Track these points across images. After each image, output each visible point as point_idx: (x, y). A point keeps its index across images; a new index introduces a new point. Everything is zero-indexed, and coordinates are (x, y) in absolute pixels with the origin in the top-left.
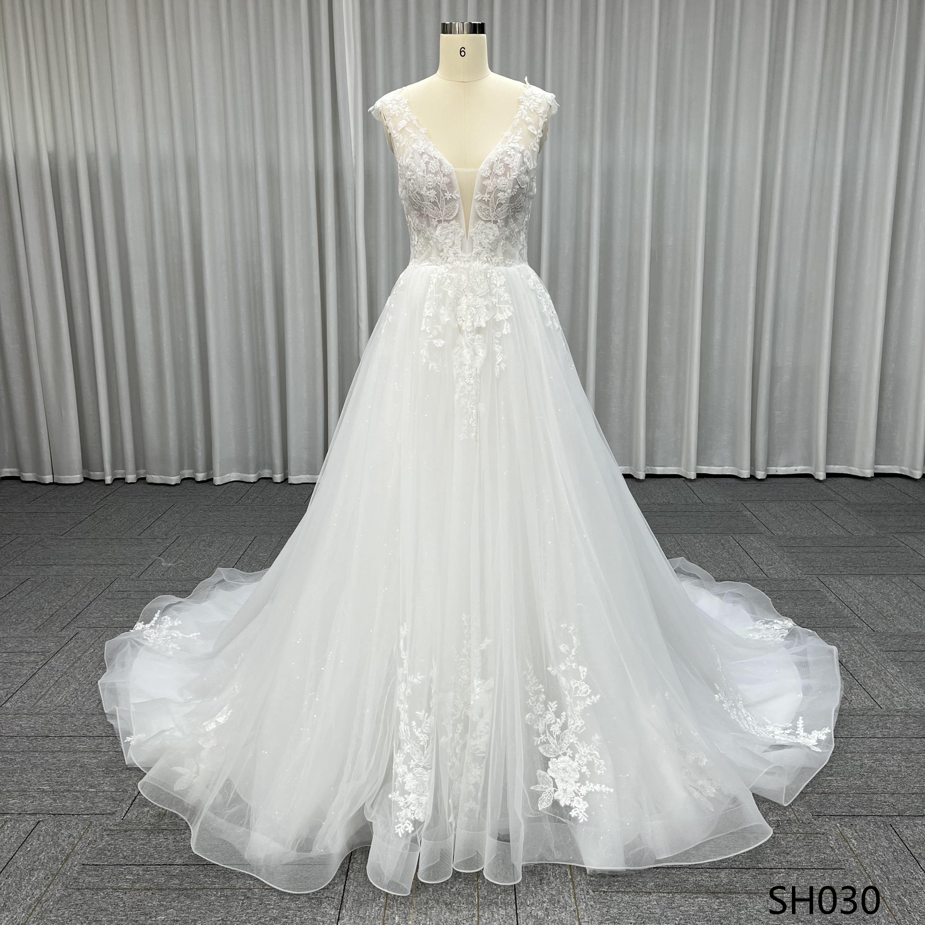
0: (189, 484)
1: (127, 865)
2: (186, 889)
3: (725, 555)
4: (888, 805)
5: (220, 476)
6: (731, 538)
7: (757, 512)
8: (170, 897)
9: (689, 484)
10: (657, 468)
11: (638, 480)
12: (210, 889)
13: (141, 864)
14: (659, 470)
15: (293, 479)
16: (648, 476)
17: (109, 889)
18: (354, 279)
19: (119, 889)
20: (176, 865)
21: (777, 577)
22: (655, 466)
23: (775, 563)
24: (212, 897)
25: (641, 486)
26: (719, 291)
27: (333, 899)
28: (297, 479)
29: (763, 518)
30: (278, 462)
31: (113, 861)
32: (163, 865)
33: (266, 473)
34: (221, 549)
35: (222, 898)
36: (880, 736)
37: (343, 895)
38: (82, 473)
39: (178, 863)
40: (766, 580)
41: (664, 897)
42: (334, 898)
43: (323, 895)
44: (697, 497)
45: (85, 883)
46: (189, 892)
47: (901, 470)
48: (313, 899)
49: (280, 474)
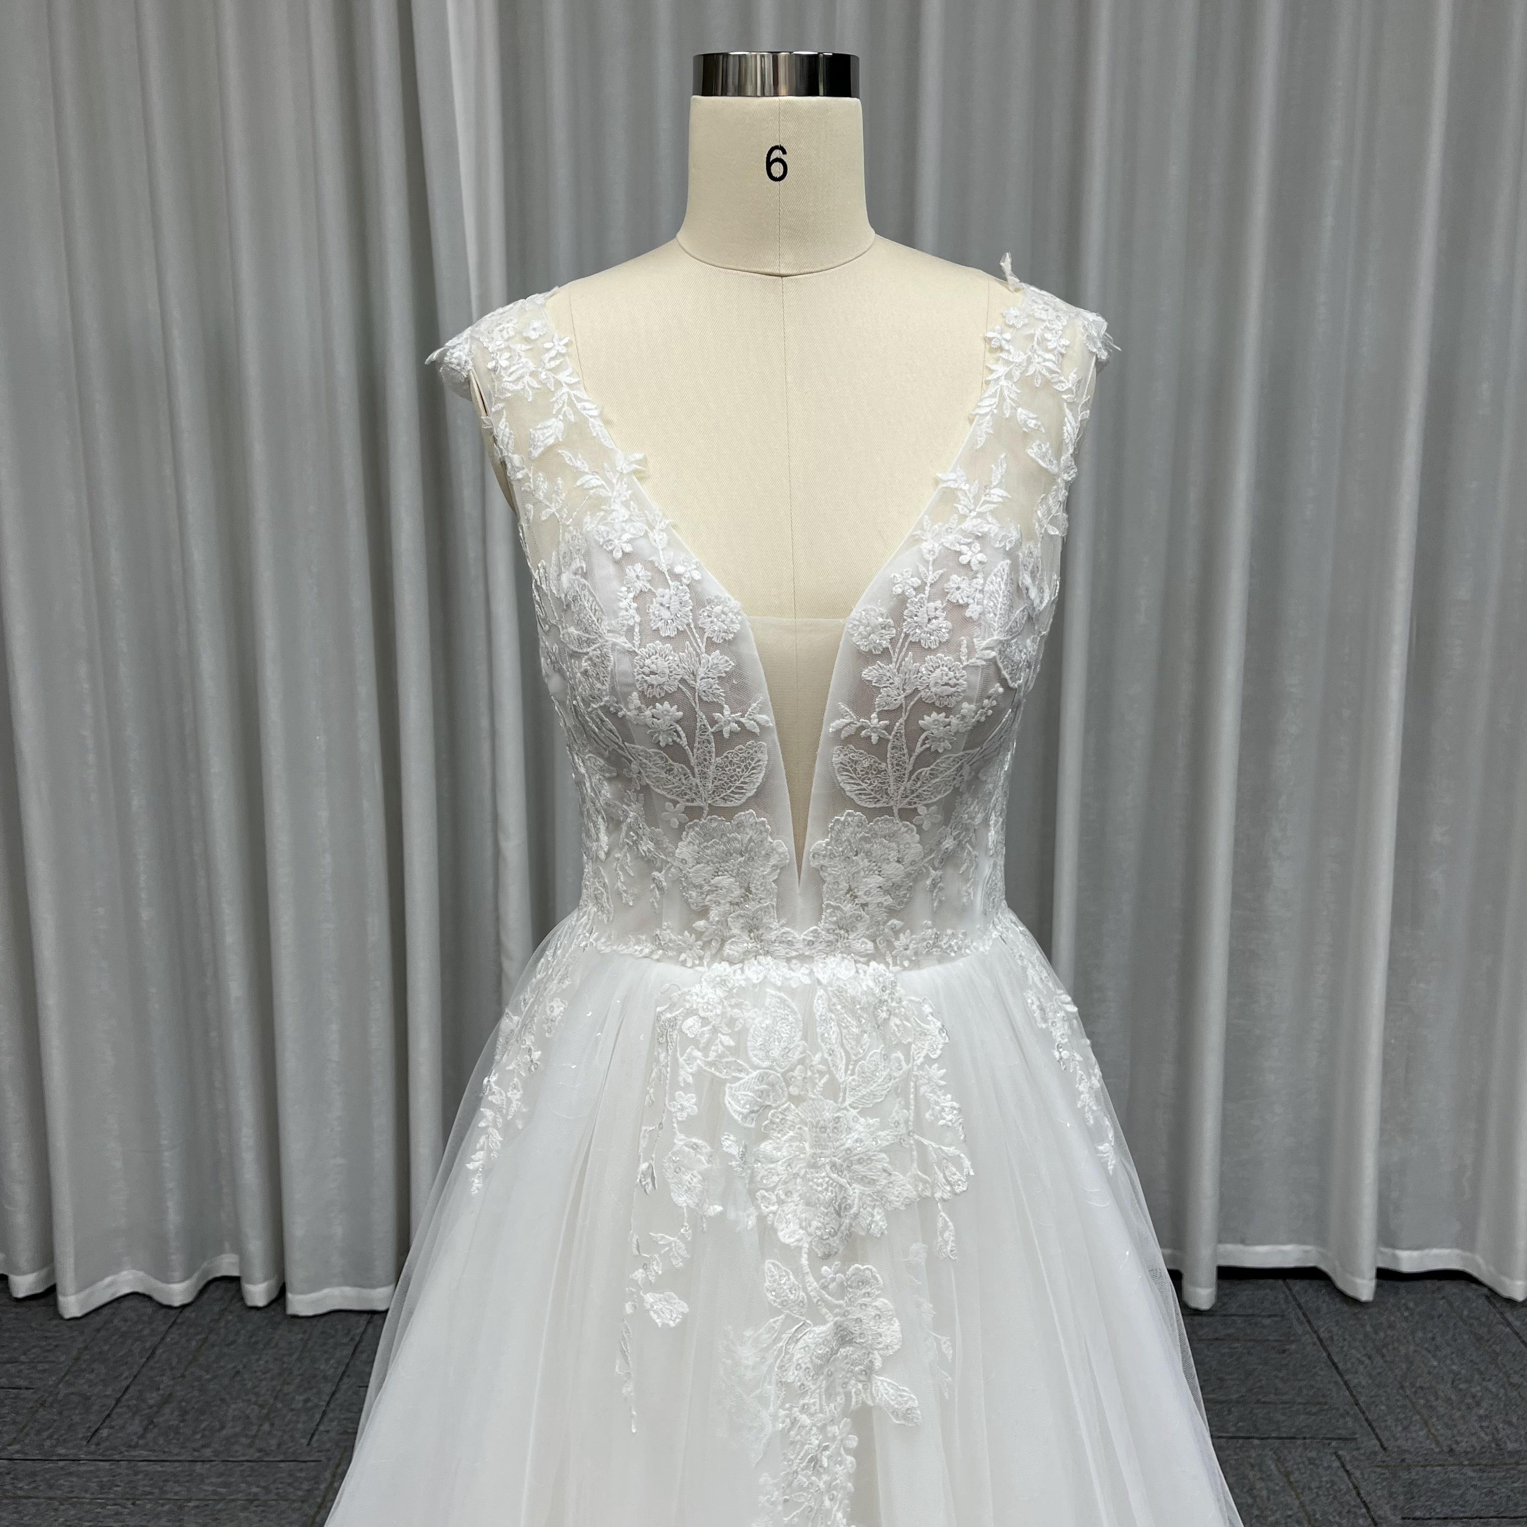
5: (79, 1290)
9: (1509, 1315)
10: (1404, 1254)
15: (299, 1302)
16: (1382, 1281)
18: (483, 706)
22: (1394, 1247)
28: (314, 1302)
33: (227, 1266)
49: (265, 1280)
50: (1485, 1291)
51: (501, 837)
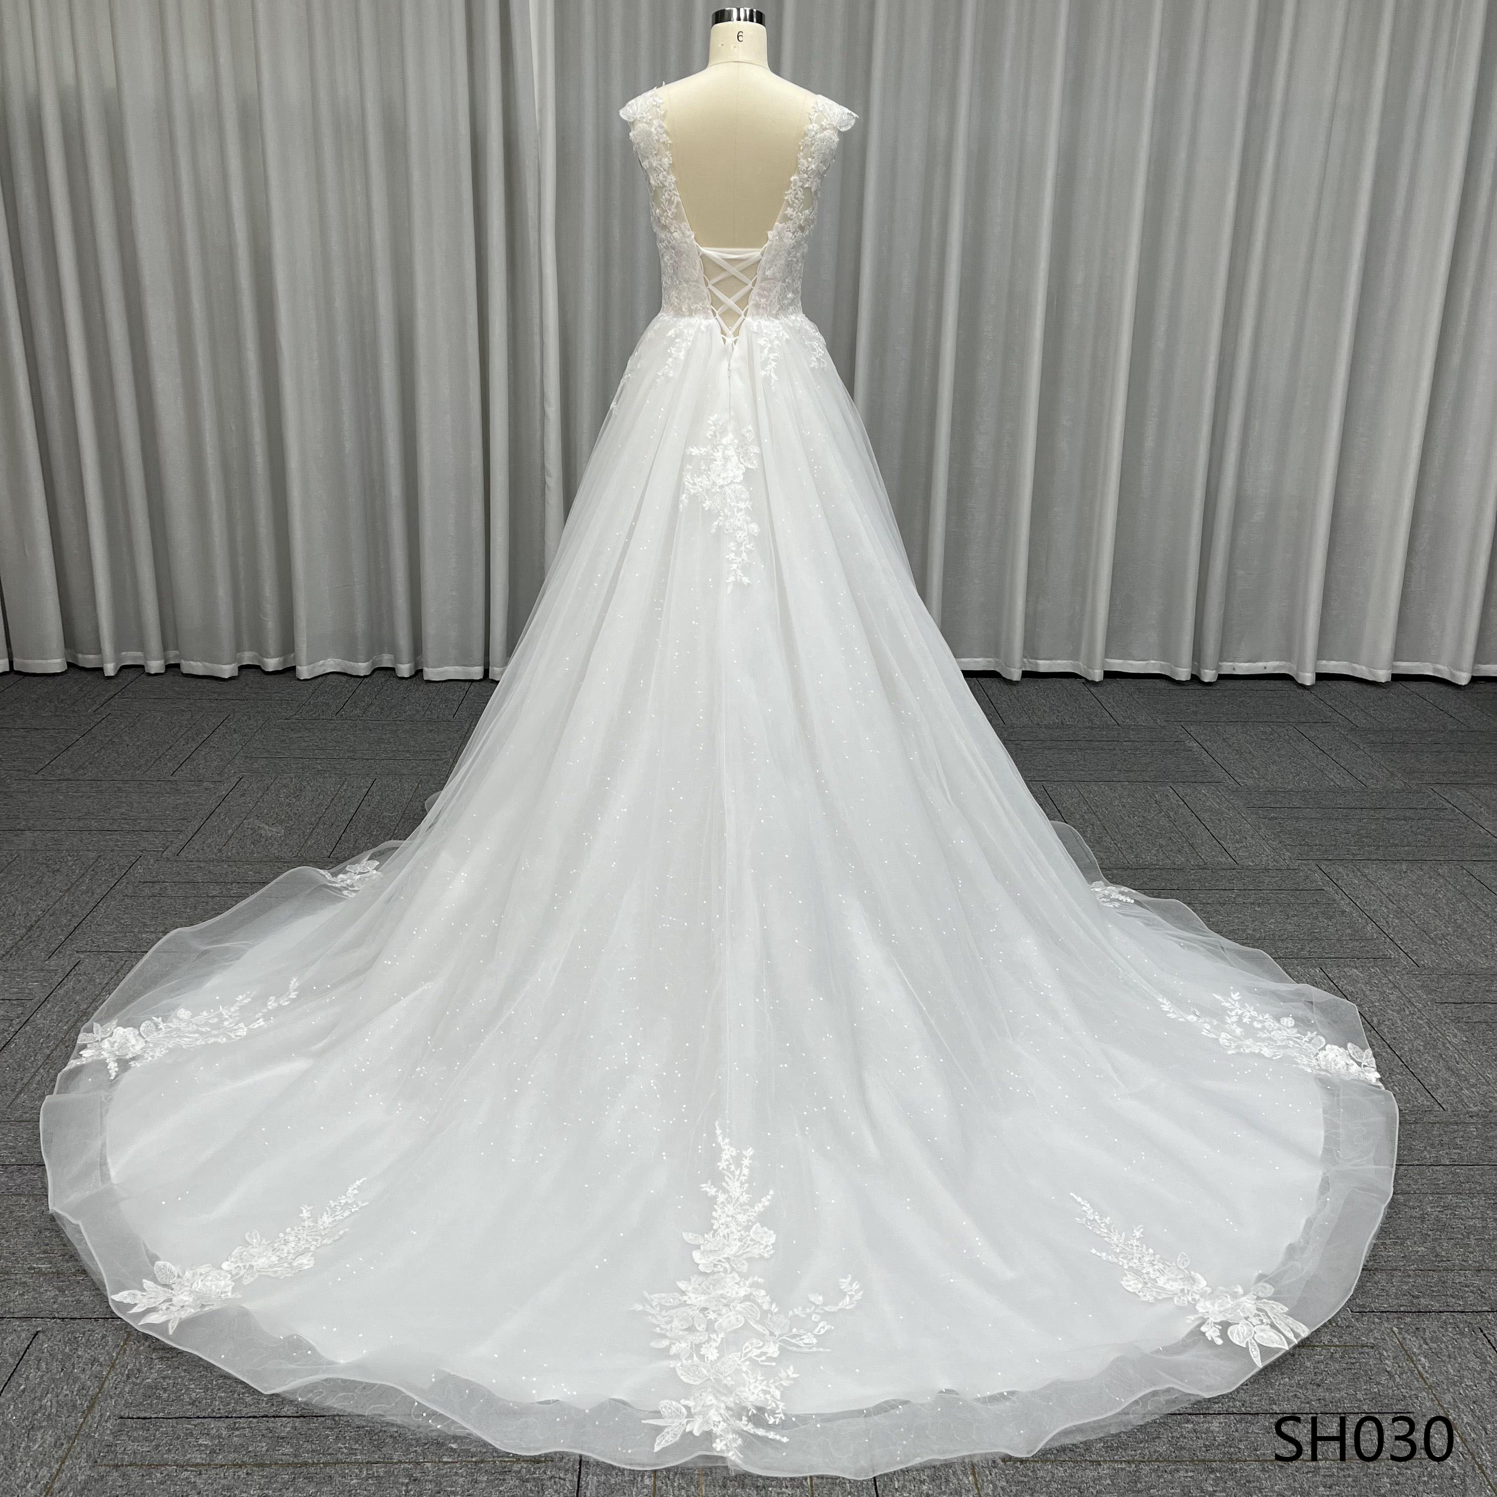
0: (251, 675)
1: (198, 1417)
2: (305, 1464)
3: (1164, 822)
4: (1472, 1292)
5: (308, 664)
6: (1171, 791)
7: (1208, 743)
8: (279, 1480)
9: (1092, 689)
10: (1041, 662)
11: (1010, 682)
12: (348, 1463)
13: (224, 1415)
14: (1044, 666)
15: (431, 673)
16: (1026, 674)
17: (170, 1466)
19: (188, 1465)
20: (285, 1417)
21: (1251, 864)
22: (1036, 659)
23: (1246, 838)
24: (352, 1480)
25: (1015, 692)
26: (1157, 364)
27: (562, 1482)
28: (439, 673)
29: (1219, 754)
30: (404, 641)
31: (175, 1409)
32: (263, 1417)
33: (386, 661)
34: (317, 802)
35: (370, 1481)
36: (1448, 1163)
37: (580, 1472)
38: (66, 656)
39: (289, 1413)
40: (1235, 869)
41: (1122, 1469)
42: (564, 1480)
43: (545, 1473)
44: (1108, 715)
45: (127, 1454)
46: (312, 1470)
47: (1436, 670)
48: (527, 1481)
49: (409, 663)
50: (1083, 680)
51: (546, 405)
